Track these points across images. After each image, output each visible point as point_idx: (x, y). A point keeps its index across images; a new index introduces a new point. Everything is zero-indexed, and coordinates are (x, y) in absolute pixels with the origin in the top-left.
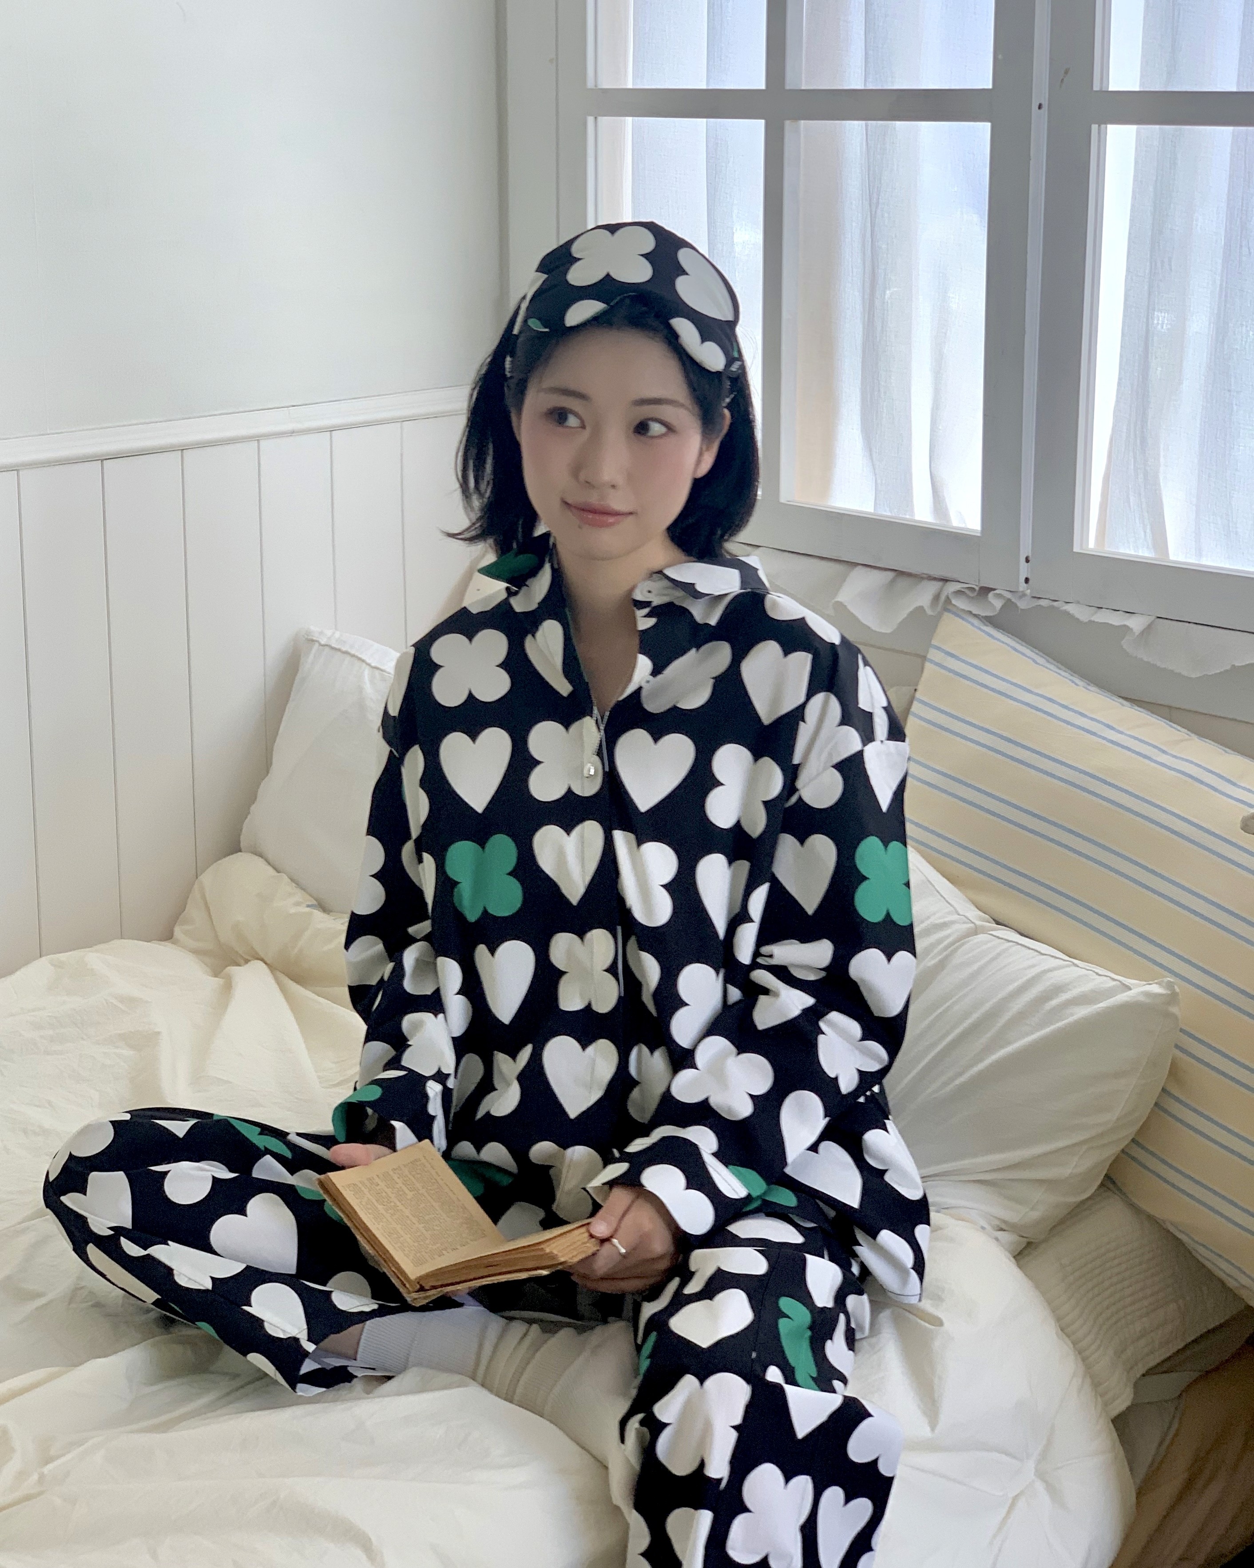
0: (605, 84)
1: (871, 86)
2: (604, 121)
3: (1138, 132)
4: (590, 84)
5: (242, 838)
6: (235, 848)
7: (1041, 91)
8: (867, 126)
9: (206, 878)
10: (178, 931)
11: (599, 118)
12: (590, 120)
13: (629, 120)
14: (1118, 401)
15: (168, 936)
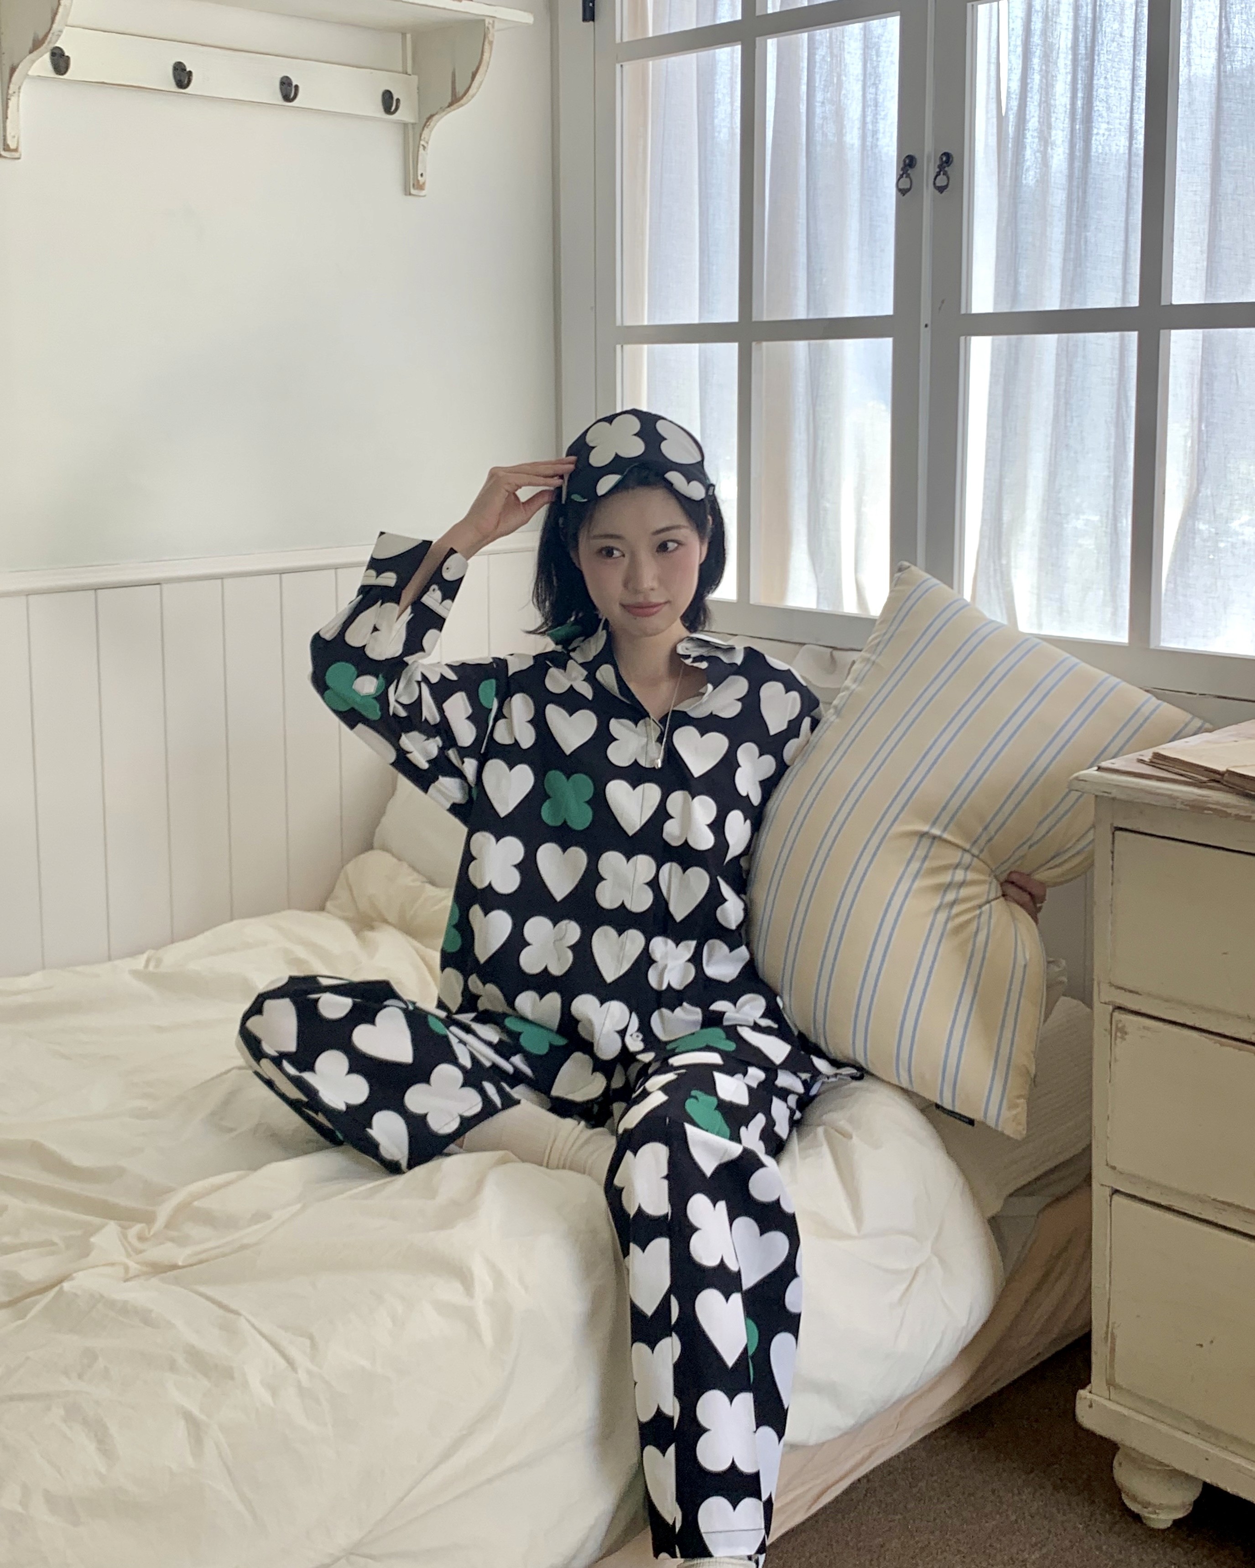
0: (628, 323)
1: (811, 317)
2: (627, 347)
3: (993, 340)
4: (618, 323)
5: (375, 839)
6: (369, 847)
7: (926, 316)
8: (809, 345)
9: (350, 867)
10: (329, 905)
11: (625, 347)
12: (618, 347)
13: (645, 346)
14: (982, 526)
15: (322, 908)
